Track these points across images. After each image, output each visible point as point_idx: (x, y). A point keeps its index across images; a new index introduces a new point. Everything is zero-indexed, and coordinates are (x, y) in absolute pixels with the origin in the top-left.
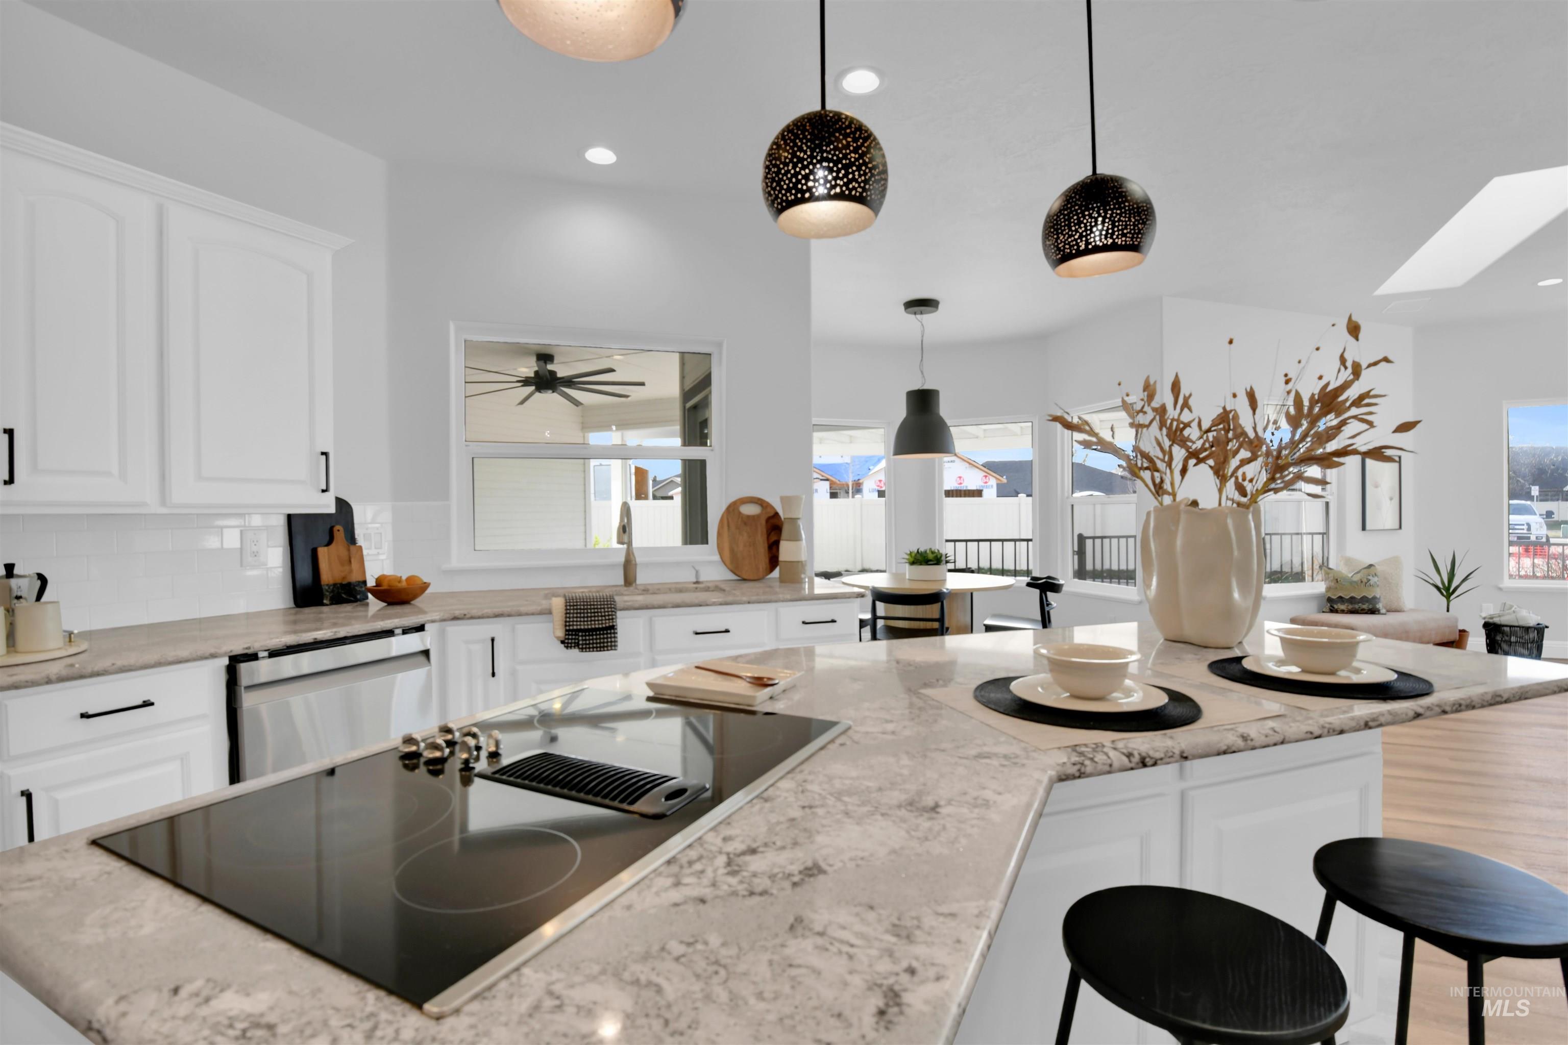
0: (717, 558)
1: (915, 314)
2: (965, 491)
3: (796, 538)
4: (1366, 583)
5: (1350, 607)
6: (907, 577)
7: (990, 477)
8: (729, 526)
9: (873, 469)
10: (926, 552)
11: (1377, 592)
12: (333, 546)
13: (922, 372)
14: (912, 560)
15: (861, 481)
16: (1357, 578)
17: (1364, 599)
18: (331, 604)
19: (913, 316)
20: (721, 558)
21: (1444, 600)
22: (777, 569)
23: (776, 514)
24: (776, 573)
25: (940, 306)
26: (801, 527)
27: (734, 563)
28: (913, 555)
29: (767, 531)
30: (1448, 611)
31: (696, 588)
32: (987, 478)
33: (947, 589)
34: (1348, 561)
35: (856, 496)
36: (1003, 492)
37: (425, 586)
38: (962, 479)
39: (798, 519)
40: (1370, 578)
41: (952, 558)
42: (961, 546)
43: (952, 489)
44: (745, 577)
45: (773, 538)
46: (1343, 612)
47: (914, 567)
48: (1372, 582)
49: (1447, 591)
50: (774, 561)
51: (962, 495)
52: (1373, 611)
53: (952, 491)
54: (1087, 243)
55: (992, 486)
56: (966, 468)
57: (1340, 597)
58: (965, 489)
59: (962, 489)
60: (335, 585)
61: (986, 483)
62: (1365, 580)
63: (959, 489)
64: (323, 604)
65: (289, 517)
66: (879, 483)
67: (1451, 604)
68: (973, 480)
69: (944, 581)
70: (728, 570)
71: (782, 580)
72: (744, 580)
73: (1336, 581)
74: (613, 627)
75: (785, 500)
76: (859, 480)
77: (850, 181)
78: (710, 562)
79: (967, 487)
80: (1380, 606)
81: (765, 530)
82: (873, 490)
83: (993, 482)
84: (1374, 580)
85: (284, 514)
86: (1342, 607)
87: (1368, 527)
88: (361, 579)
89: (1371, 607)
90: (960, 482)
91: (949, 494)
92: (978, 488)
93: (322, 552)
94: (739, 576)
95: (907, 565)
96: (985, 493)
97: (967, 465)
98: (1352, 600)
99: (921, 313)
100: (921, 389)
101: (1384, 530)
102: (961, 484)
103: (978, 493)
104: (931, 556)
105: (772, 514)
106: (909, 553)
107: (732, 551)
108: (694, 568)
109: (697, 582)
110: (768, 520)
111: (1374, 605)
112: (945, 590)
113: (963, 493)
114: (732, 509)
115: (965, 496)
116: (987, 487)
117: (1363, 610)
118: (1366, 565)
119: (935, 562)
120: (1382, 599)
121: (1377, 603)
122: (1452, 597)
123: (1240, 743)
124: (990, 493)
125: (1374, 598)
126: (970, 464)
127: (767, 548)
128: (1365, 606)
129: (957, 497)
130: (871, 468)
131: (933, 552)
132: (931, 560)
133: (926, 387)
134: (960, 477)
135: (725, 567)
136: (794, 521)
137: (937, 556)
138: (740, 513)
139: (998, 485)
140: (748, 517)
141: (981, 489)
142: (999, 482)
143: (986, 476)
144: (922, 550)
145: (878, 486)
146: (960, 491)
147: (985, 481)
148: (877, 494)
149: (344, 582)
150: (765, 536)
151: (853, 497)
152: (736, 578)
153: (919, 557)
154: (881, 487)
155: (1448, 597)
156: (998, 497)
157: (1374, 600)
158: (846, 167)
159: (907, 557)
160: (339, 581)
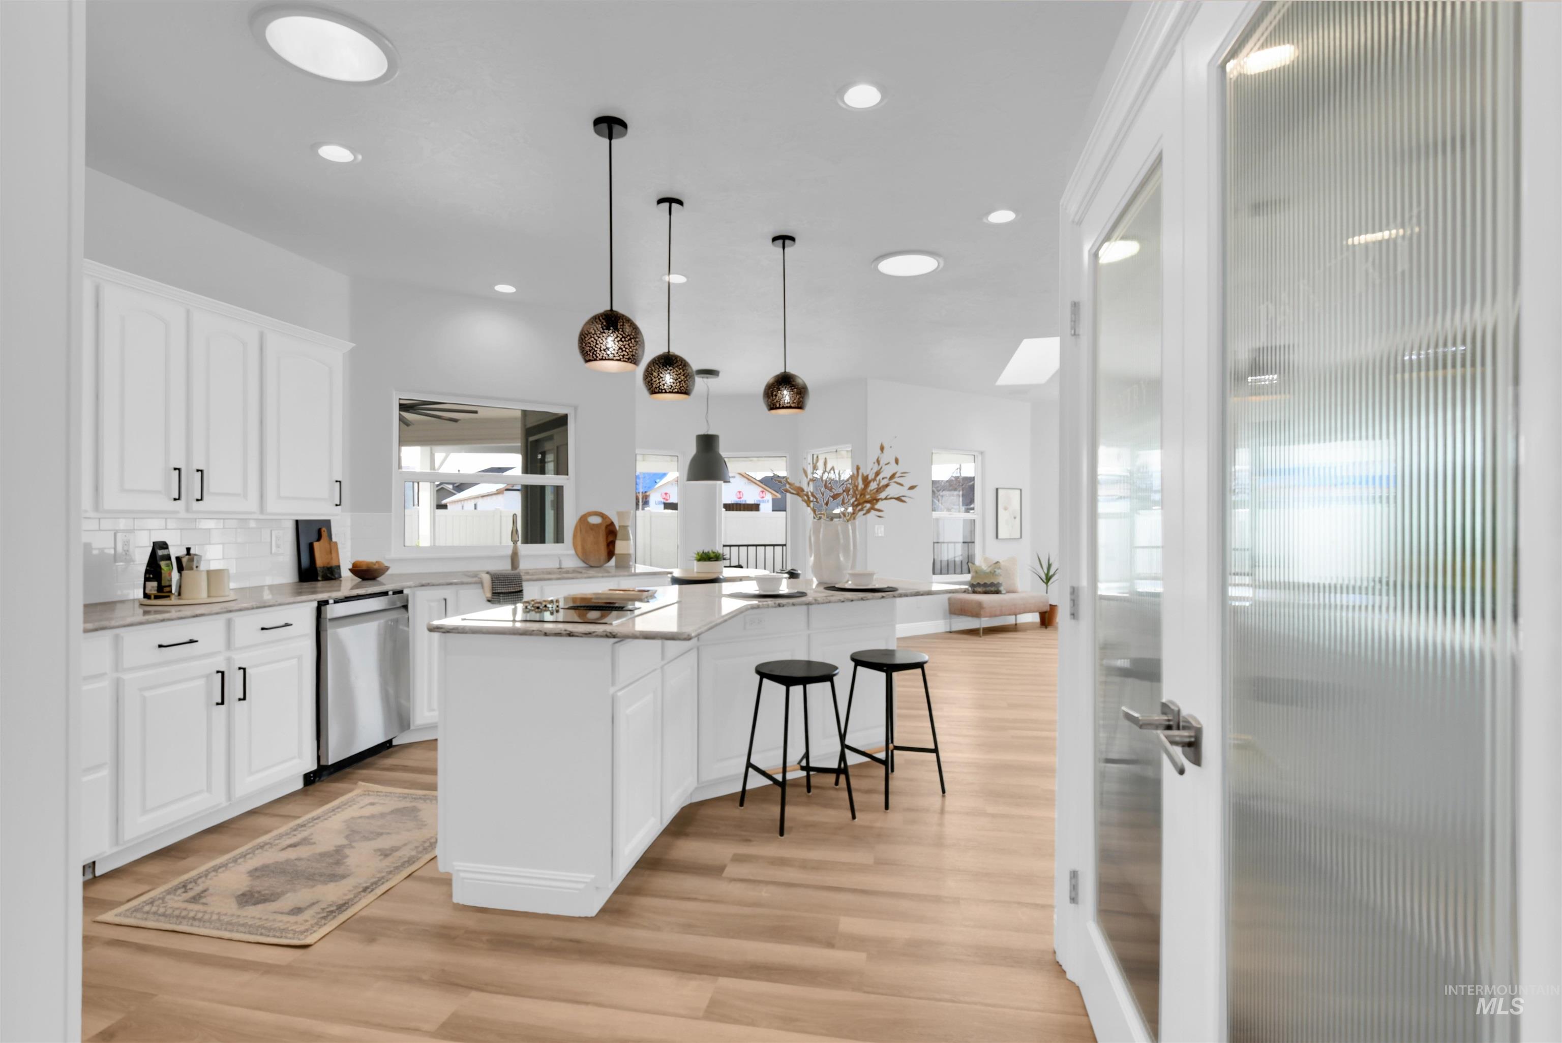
0: (572, 552)
1: (703, 378)
2: (744, 505)
3: (627, 538)
4: (993, 573)
5: (984, 589)
6: (695, 570)
7: (767, 492)
8: (581, 531)
9: (659, 482)
10: (708, 552)
11: (1000, 580)
12: (322, 541)
13: (707, 421)
14: (699, 558)
15: (648, 494)
16: (988, 571)
17: (992, 584)
18: (323, 580)
19: (701, 379)
20: (576, 552)
21: (1045, 585)
22: (613, 559)
23: (612, 524)
24: (613, 562)
25: (720, 374)
26: (630, 532)
27: (584, 555)
28: (700, 554)
29: (606, 534)
30: (1047, 593)
31: (560, 572)
32: (764, 493)
33: (723, 576)
34: (986, 560)
35: (646, 509)
36: (779, 506)
37: (387, 568)
38: (741, 493)
39: (628, 526)
40: (996, 570)
41: (728, 556)
42: (734, 549)
43: (733, 502)
44: (592, 565)
45: (610, 539)
46: (980, 593)
47: (700, 563)
48: (997, 573)
49: (1048, 579)
50: (611, 554)
51: (742, 509)
52: (998, 592)
53: (733, 504)
54: (780, 405)
55: (768, 501)
56: (745, 483)
57: (979, 583)
58: (744, 503)
59: (741, 502)
60: (324, 567)
61: (763, 497)
62: (993, 572)
63: (739, 502)
64: (318, 581)
65: (297, 522)
66: (664, 496)
67: (1049, 588)
68: (751, 495)
69: (721, 573)
70: (579, 560)
71: (617, 566)
72: (591, 567)
73: (978, 573)
74: (521, 591)
75: (620, 514)
76: (646, 492)
77: (681, 387)
78: (568, 555)
79: (745, 501)
80: (1002, 588)
81: (604, 533)
82: (659, 503)
83: (769, 497)
84: (998, 571)
85: (293, 520)
86: (979, 589)
87: (1000, 536)
88: (337, 564)
89: (996, 589)
90: (739, 496)
91: (729, 507)
92: (756, 502)
93: (317, 545)
94: (587, 564)
95: (695, 562)
96: (762, 507)
97: (746, 480)
98: (985, 585)
99: (707, 378)
100: (706, 433)
101: (1010, 539)
102: (740, 498)
103: (755, 507)
104: (712, 555)
105: (609, 523)
106: (697, 553)
107: (583, 548)
108: (559, 558)
109: (560, 568)
110: (607, 527)
111: (998, 588)
112: (721, 577)
113: (742, 506)
114: (583, 520)
115: (744, 510)
116: (764, 502)
117: (992, 591)
118: (994, 562)
119: (715, 559)
120: (1003, 584)
121: (999, 586)
122: (1049, 584)
123: (814, 601)
124: (766, 507)
125: (998, 583)
126: (749, 479)
127: (606, 546)
128: (993, 589)
129: (737, 510)
130: (657, 481)
131: (713, 553)
132: (712, 558)
133: (711, 432)
134: (740, 492)
135: (578, 558)
136: (625, 528)
137: (716, 555)
138: (588, 522)
139: (774, 500)
140: (594, 525)
141: (758, 503)
142: (774, 497)
143: (763, 492)
144: (706, 551)
145: (664, 499)
146: (740, 504)
147: (762, 495)
148: (662, 506)
149: (329, 566)
150: (605, 537)
151: (643, 509)
152: (585, 565)
153: (704, 556)
154: (667, 500)
155: (1047, 583)
156: (773, 511)
157: (998, 585)
158: (680, 382)
159: (695, 556)
160: (326, 565)
